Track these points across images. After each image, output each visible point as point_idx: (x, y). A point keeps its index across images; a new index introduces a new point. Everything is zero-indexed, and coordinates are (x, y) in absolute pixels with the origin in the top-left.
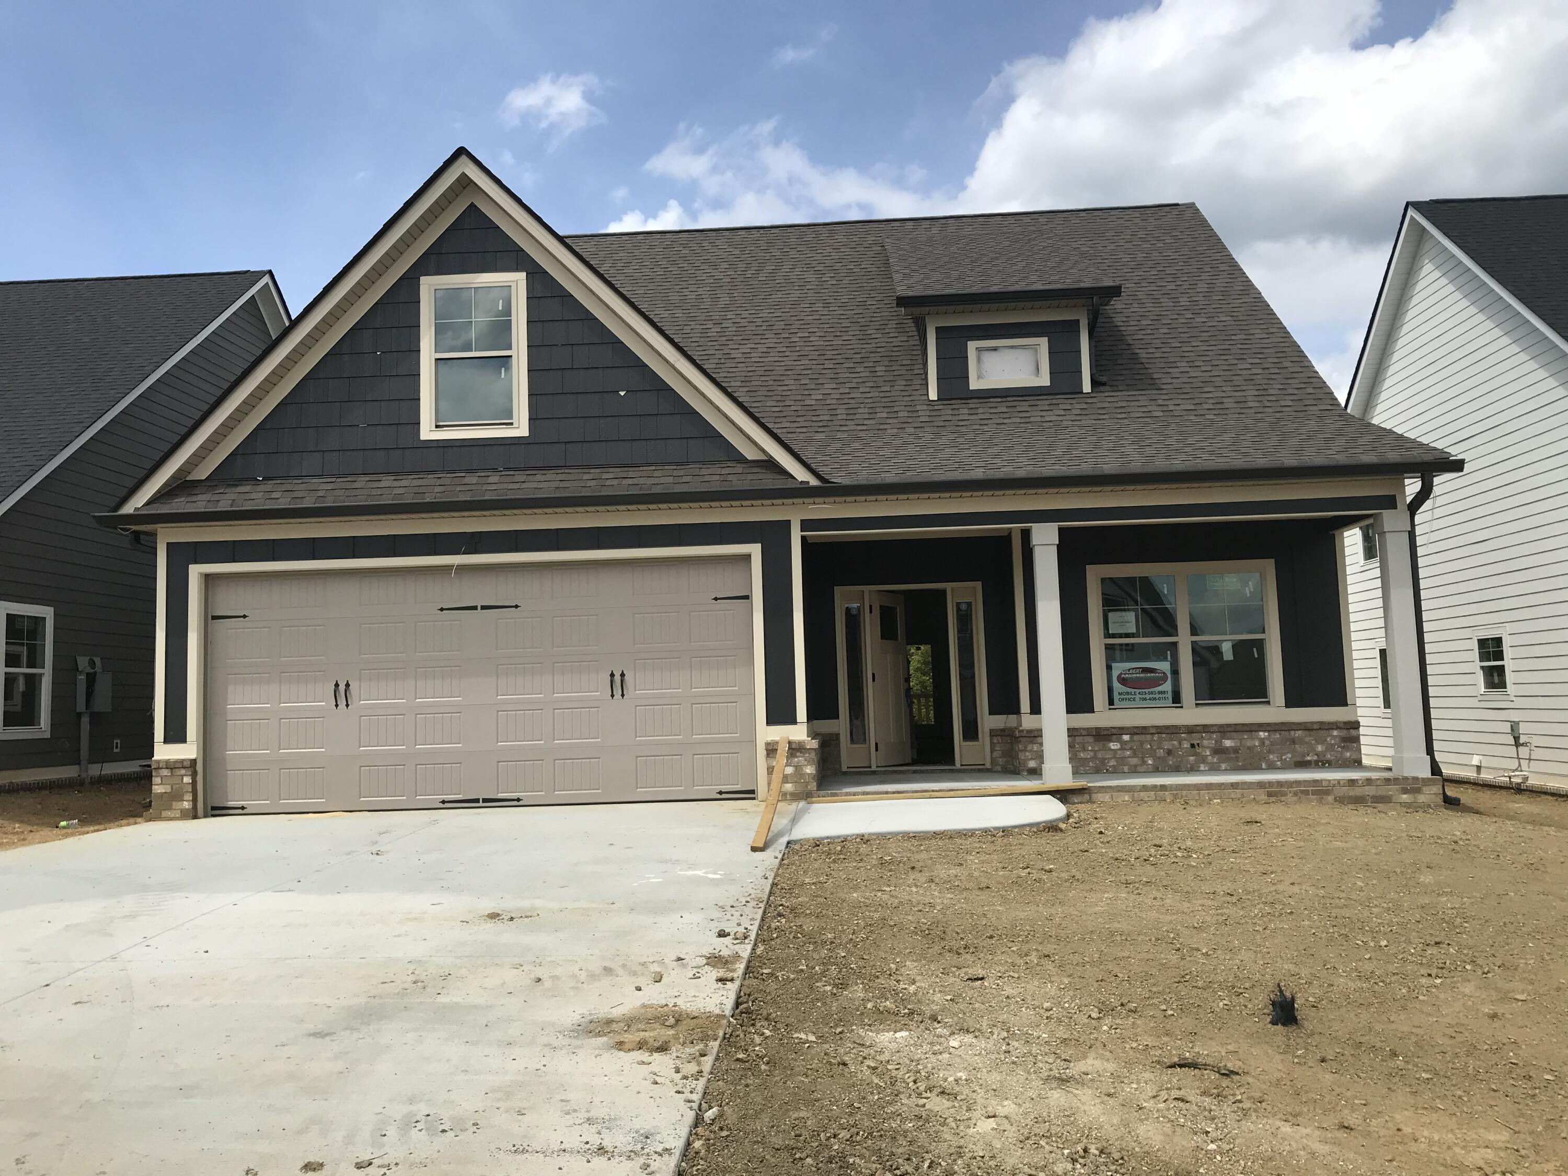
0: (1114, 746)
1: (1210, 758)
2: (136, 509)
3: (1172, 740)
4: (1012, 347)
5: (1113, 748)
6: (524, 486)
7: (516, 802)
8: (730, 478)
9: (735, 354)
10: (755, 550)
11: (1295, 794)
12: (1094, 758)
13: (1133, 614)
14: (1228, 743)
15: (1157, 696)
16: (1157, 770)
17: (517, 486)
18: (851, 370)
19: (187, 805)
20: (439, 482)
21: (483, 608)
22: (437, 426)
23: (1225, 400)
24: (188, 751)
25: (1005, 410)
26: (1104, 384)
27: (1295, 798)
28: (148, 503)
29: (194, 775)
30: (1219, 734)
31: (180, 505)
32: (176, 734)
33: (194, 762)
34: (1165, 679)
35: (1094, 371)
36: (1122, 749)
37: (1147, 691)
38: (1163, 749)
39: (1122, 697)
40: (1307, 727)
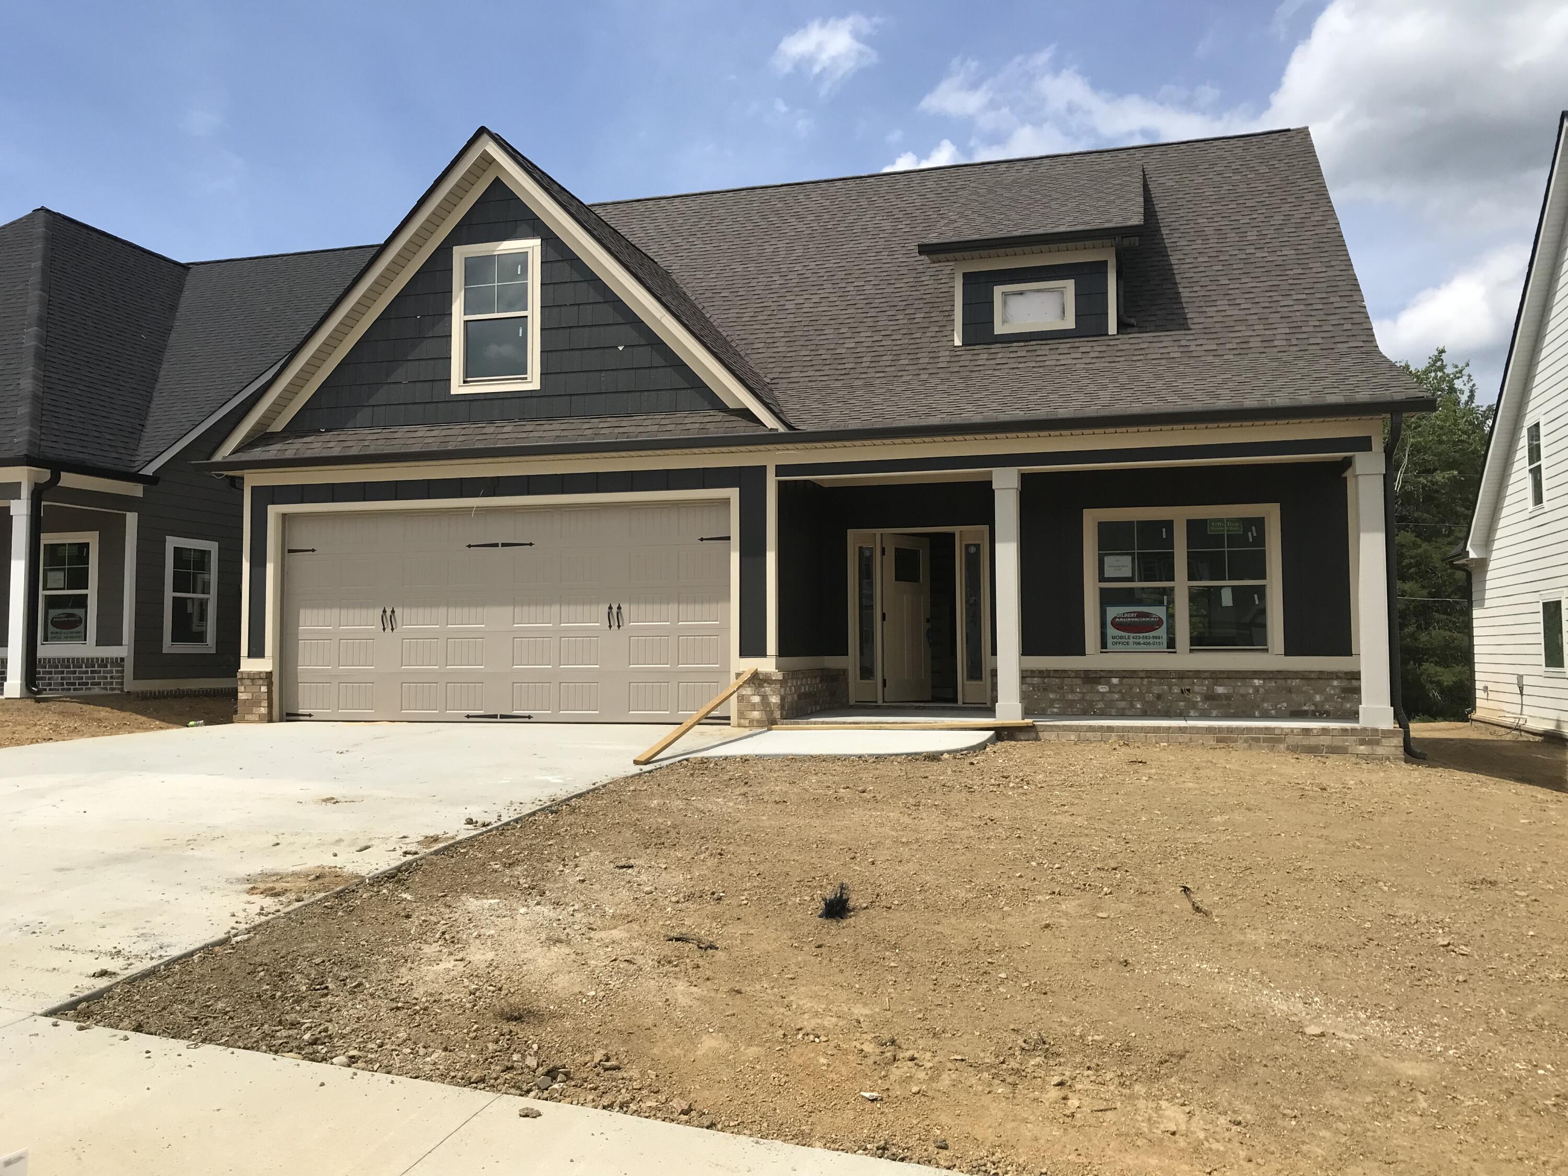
0: (1103, 689)
1: (1201, 704)
2: (225, 457)
3: (1162, 684)
4: (1038, 291)
5: (1101, 690)
6: (531, 435)
7: (527, 719)
8: (708, 426)
9: (790, 305)
10: (733, 494)
11: (1246, 741)
12: (1083, 699)
13: (1130, 558)
14: (1220, 690)
15: (1151, 641)
16: (1144, 715)
17: (525, 435)
18: (892, 318)
19: (263, 710)
20: (463, 432)
21: (504, 545)
22: (465, 382)
23: (1251, 339)
24: (264, 665)
25: (1024, 354)
26: (1133, 326)
27: (1246, 745)
28: (233, 453)
29: (270, 685)
30: (1211, 680)
31: (257, 454)
32: (257, 651)
33: (269, 675)
34: (1160, 623)
35: (1122, 312)
36: (1110, 692)
37: (1141, 635)
38: (1153, 694)
39: (1115, 640)
40: (1304, 676)
